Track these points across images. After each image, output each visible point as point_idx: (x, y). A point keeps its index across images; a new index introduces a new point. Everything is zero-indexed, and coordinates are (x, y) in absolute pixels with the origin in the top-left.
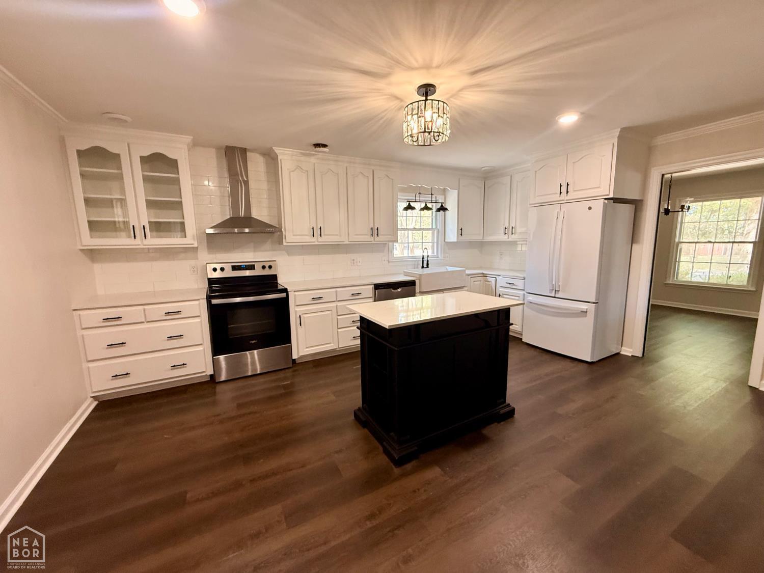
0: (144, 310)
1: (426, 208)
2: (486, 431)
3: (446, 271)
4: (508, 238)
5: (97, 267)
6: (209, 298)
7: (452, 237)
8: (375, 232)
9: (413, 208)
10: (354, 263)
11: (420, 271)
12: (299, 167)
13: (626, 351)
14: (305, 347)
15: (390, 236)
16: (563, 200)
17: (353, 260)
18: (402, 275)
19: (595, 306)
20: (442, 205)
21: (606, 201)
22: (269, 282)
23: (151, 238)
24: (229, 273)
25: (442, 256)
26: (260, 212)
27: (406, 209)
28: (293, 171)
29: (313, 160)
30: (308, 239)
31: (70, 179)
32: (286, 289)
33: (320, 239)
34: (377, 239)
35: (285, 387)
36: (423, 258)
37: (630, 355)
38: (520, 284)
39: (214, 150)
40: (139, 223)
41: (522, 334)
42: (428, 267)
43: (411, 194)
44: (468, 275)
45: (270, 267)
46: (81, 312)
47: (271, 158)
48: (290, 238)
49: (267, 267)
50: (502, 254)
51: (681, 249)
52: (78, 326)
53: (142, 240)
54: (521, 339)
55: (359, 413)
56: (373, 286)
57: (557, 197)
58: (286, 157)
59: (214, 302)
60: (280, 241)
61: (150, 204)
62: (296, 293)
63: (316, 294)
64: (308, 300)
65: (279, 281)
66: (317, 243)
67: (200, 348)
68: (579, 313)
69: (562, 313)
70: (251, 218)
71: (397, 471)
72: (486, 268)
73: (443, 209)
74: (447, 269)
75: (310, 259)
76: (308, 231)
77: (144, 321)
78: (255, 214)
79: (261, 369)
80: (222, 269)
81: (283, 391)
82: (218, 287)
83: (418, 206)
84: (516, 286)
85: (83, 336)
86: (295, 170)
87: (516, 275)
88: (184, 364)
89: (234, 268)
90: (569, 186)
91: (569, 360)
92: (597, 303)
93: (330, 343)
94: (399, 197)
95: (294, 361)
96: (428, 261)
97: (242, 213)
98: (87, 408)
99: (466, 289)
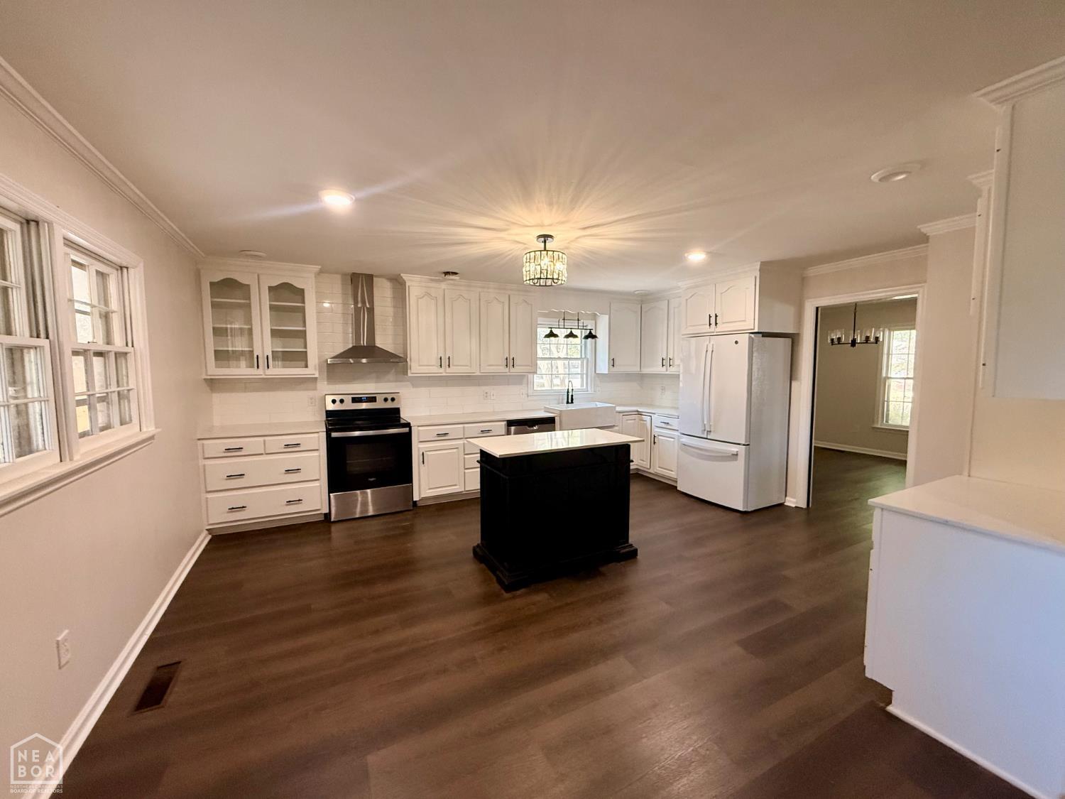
0: (264, 441)
1: (571, 335)
2: (603, 569)
3: (595, 407)
4: (667, 371)
5: (217, 398)
6: (328, 432)
7: (603, 368)
8: (510, 362)
9: (556, 336)
10: (486, 397)
11: (564, 407)
12: (428, 294)
13: (789, 501)
14: (428, 488)
15: (528, 367)
16: (713, 332)
17: (486, 393)
18: (543, 411)
19: (746, 448)
20: (590, 332)
21: (753, 336)
22: (391, 416)
23: (273, 368)
24: (349, 406)
25: (593, 389)
26: (384, 341)
27: (548, 336)
28: (421, 298)
29: (443, 286)
30: (435, 370)
31: (202, 311)
32: (409, 424)
33: (448, 370)
34: (513, 370)
35: (403, 528)
36: (568, 392)
37: (794, 506)
38: (675, 423)
39: (339, 277)
40: (263, 352)
41: (677, 482)
42: (572, 402)
43: (554, 320)
44: (620, 412)
45: (393, 399)
46: (205, 442)
47: (398, 284)
48: (415, 368)
49: (389, 400)
50: (663, 389)
51: (889, 386)
52: (200, 456)
53: (264, 369)
54: (676, 487)
55: (478, 550)
56: (505, 423)
57: (706, 329)
58: (415, 286)
59: (334, 435)
60: (405, 371)
61: (275, 333)
62: (420, 428)
63: (443, 429)
64: (433, 436)
65: (402, 415)
66: (444, 374)
67: (317, 484)
68: (729, 456)
69: (711, 456)
70: (375, 346)
71: (507, 595)
72: (641, 405)
73: (591, 336)
74: (596, 405)
75: (437, 391)
76: (436, 362)
77: (263, 452)
78: (380, 342)
79: (374, 510)
80: (342, 401)
81: (402, 531)
82: (336, 420)
83: (562, 333)
84: (671, 425)
85: (204, 466)
86: (423, 297)
87: (670, 413)
88: (299, 500)
89: (355, 400)
90: (718, 318)
91: (722, 510)
92: (748, 445)
93: (455, 485)
94: (539, 323)
95: (415, 503)
96: (572, 396)
97: (364, 342)
98: (203, 541)
99: (616, 428)
